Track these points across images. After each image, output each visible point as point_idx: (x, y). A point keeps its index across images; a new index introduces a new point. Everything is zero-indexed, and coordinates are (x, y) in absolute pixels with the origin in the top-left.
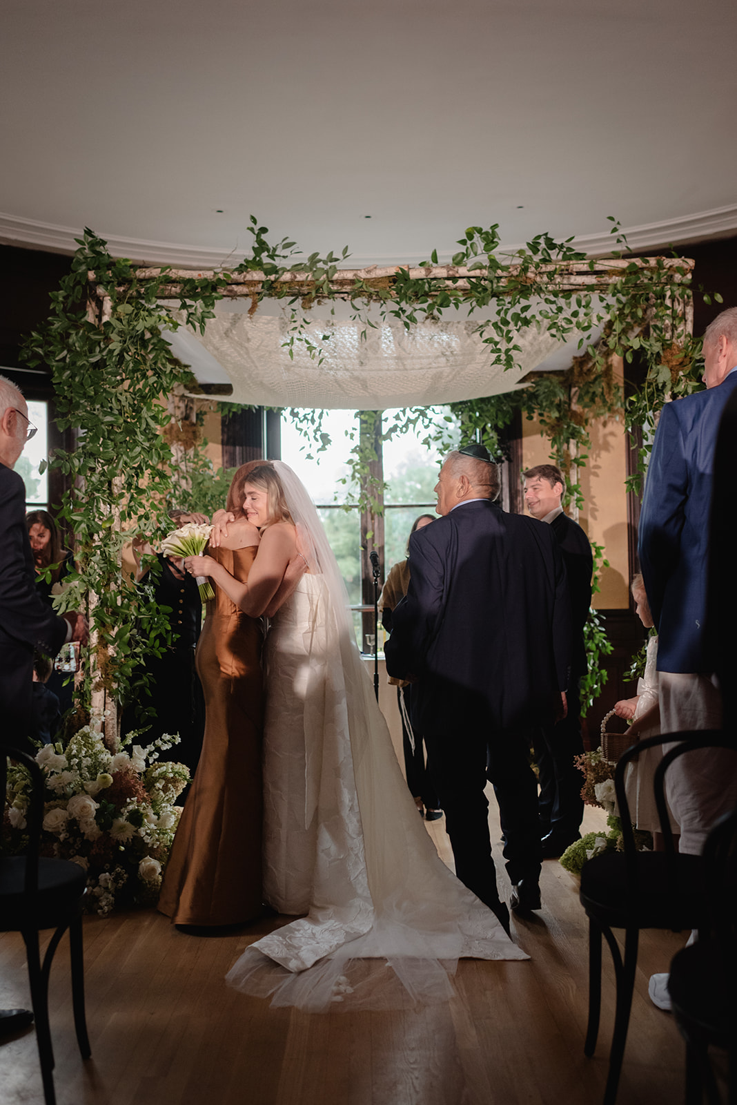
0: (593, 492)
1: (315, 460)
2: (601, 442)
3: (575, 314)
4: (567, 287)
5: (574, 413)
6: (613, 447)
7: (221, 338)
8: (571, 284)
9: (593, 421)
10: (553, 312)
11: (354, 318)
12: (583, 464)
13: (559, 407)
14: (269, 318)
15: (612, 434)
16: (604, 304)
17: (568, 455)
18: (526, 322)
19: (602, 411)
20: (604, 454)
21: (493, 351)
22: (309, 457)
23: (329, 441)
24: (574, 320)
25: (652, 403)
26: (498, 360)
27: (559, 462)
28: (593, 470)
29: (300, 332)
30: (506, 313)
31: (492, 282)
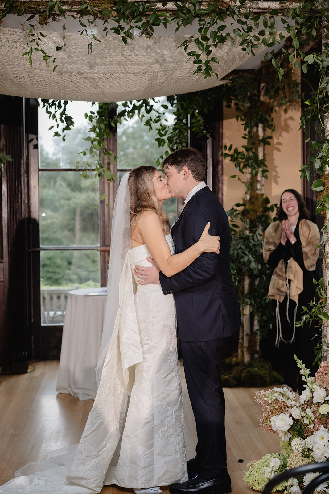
0: (276, 163)
1: (62, 137)
2: (283, 124)
3: (262, 33)
4: (255, 10)
5: (263, 103)
6: (291, 129)
8: (259, 8)
9: (277, 108)
10: (244, 31)
11: (82, 33)
12: (269, 144)
13: (251, 99)
14: (14, 30)
15: (291, 118)
16: (286, 25)
17: (258, 136)
18: (223, 40)
19: (284, 101)
20: (284, 134)
21: (195, 62)
22: (57, 134)
23: (72, 122)
24: (261, 38)
25: (322, 107)
26: (199, 69)
27: (250, 141)
28: (276, 146)
29: (37, 44)
30: (206, 31)
31: (194, 5)
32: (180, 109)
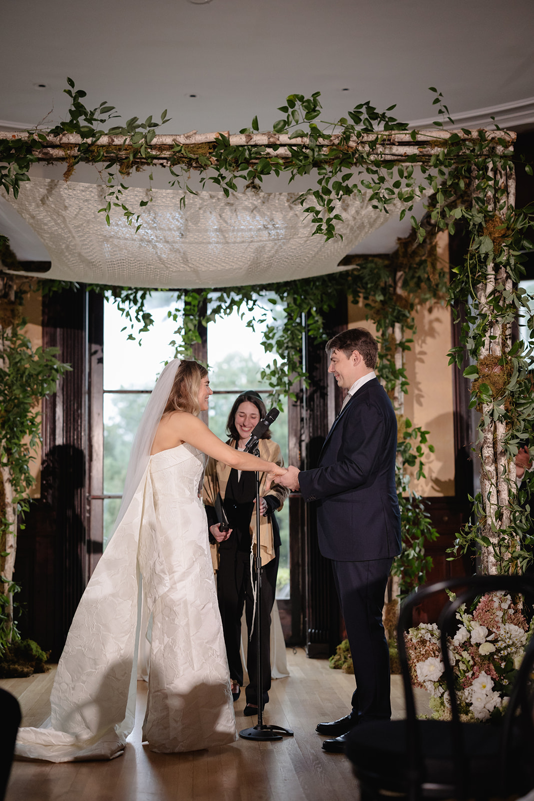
0: (419, 378)
1: (137, 341)
2: (427, 327)
3: (397, 185)
4: (389, 158)
5: (400, 297)
6: (438, 334)
7: (38, 206)
8: (393, 155)
9: (419, 307)
10: (375, 183)
11: (173, 184)
12: (409, 349)
13: (384, 291)
14: (87, 185)
15: (438, 320)
16: (426, 175)
17: (394, 339)
18: (348, 191)
19: (428, 296)
20: (429, 340)
21: (314, 221)
22: (131, 337)
23: (152, 322)
24: (396, 191)
25: (475, 276)
26: (319, 229)
27: (384, 345)
28: (418, 356)
29: (117, 198)
30: (327, 182)
31: (313, 150)
32: (292, 304)
